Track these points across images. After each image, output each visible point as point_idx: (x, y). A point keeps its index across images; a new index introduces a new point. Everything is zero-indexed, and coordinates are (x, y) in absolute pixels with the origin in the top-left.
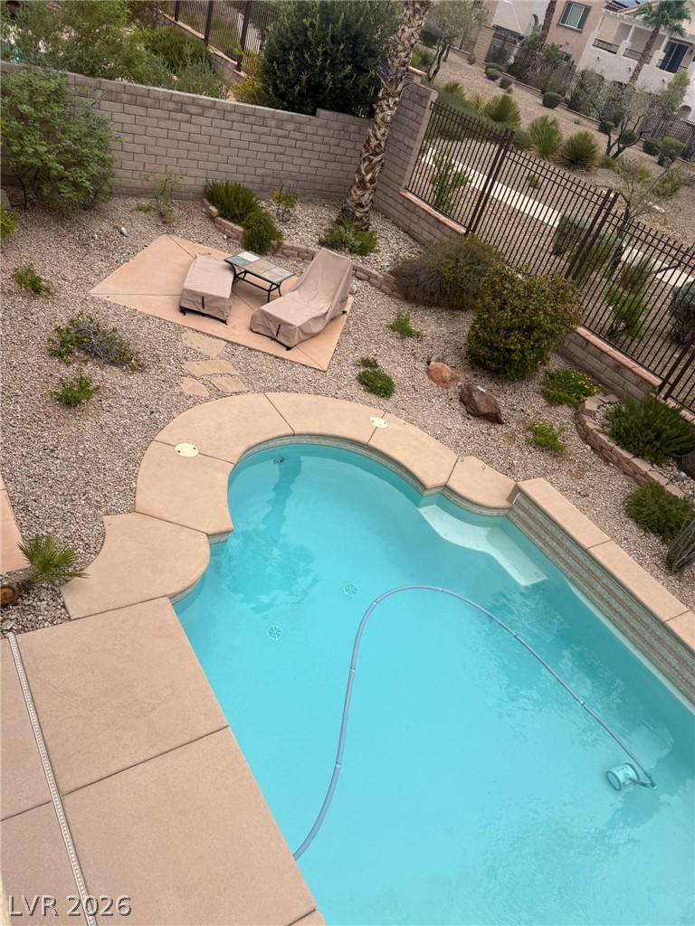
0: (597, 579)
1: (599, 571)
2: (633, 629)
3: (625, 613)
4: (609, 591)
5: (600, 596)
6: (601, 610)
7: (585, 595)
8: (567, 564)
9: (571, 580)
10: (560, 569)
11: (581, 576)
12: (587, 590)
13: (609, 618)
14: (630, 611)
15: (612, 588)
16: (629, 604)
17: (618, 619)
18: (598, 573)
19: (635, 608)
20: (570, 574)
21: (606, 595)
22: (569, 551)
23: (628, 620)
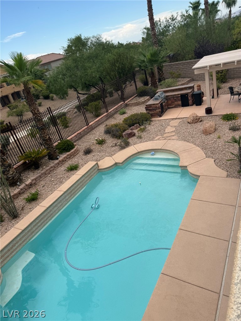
0: (32, 229)
1: (29, 228)
2: (47, 219)
3: (42, 221)
4: (36, 225)
5: (37, 229)
6: (40, 230)
7: (35, 235)
8: (24, 241)
9: (29, 240)
10: (25, 244)
11: (30, 235)
12: (33, 234)
13: (43, 227)
14: (42, 219)
15: (35, 224)
16: (40, 219)
17: (43, 224)
18: (30, 228)
19: (42, 217)
20: (28, 240)
21: (36, 227)
22: (20, 239)
23: (44, 220)
